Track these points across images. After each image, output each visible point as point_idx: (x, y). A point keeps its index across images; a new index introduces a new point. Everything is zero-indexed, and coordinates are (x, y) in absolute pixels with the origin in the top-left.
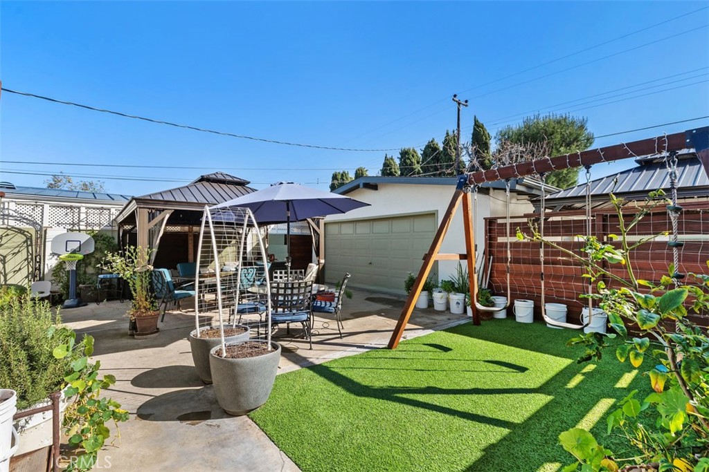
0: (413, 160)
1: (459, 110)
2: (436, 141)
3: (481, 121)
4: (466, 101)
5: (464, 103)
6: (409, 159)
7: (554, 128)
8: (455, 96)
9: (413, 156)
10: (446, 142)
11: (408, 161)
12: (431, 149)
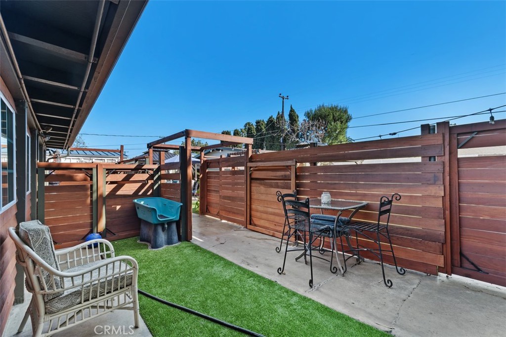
0: (262, 127)
1: (283, 102)
2: (273, 117)
3: (294, 108)
4: (288, 96)
5: (286, 97)
6: (260, 126)
7: (329, 112)
8: (280, 94)
9: (262, 124)
10: (278, 118)
11: (259, 127)
12: (270, 121)
